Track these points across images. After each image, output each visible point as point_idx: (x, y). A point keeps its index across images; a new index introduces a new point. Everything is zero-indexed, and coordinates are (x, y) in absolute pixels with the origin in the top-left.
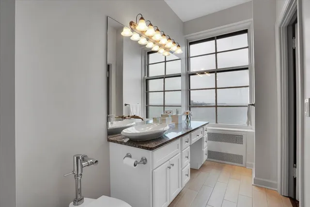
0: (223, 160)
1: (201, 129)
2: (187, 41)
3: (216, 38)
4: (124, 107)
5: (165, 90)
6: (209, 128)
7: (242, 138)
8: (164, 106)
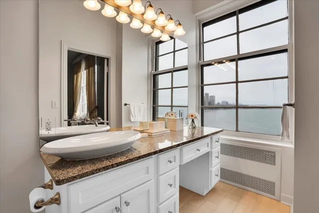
0: (244, 185)
1: (208, 140)
2: (199, 21)
3: (237, 13)
4: (124, 107)
5: (174, 86)
6: (224, 138)
7: (274, 156)
8: (172, 106)
